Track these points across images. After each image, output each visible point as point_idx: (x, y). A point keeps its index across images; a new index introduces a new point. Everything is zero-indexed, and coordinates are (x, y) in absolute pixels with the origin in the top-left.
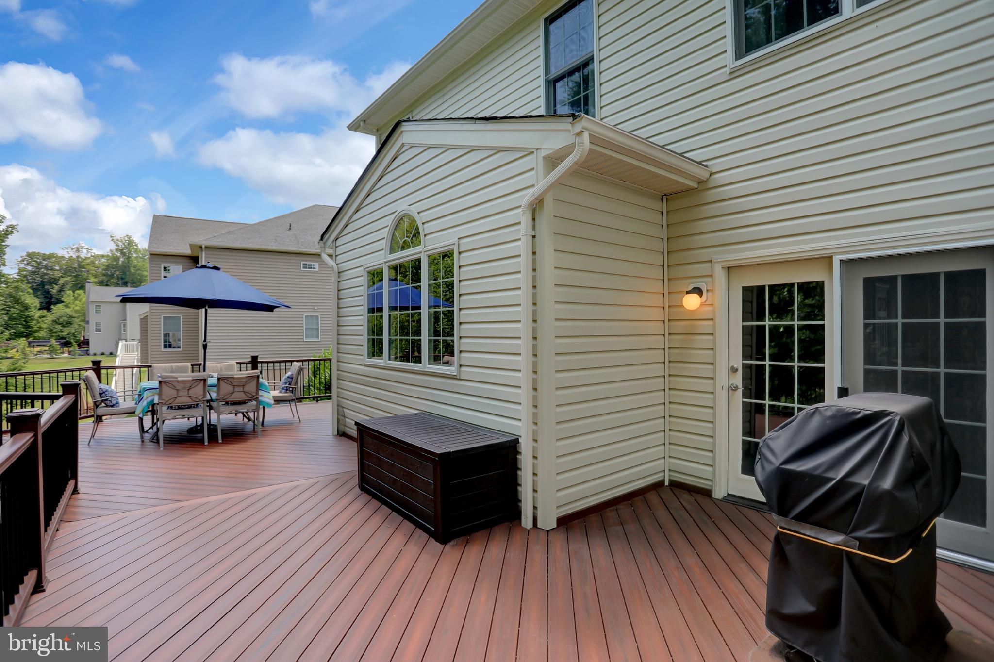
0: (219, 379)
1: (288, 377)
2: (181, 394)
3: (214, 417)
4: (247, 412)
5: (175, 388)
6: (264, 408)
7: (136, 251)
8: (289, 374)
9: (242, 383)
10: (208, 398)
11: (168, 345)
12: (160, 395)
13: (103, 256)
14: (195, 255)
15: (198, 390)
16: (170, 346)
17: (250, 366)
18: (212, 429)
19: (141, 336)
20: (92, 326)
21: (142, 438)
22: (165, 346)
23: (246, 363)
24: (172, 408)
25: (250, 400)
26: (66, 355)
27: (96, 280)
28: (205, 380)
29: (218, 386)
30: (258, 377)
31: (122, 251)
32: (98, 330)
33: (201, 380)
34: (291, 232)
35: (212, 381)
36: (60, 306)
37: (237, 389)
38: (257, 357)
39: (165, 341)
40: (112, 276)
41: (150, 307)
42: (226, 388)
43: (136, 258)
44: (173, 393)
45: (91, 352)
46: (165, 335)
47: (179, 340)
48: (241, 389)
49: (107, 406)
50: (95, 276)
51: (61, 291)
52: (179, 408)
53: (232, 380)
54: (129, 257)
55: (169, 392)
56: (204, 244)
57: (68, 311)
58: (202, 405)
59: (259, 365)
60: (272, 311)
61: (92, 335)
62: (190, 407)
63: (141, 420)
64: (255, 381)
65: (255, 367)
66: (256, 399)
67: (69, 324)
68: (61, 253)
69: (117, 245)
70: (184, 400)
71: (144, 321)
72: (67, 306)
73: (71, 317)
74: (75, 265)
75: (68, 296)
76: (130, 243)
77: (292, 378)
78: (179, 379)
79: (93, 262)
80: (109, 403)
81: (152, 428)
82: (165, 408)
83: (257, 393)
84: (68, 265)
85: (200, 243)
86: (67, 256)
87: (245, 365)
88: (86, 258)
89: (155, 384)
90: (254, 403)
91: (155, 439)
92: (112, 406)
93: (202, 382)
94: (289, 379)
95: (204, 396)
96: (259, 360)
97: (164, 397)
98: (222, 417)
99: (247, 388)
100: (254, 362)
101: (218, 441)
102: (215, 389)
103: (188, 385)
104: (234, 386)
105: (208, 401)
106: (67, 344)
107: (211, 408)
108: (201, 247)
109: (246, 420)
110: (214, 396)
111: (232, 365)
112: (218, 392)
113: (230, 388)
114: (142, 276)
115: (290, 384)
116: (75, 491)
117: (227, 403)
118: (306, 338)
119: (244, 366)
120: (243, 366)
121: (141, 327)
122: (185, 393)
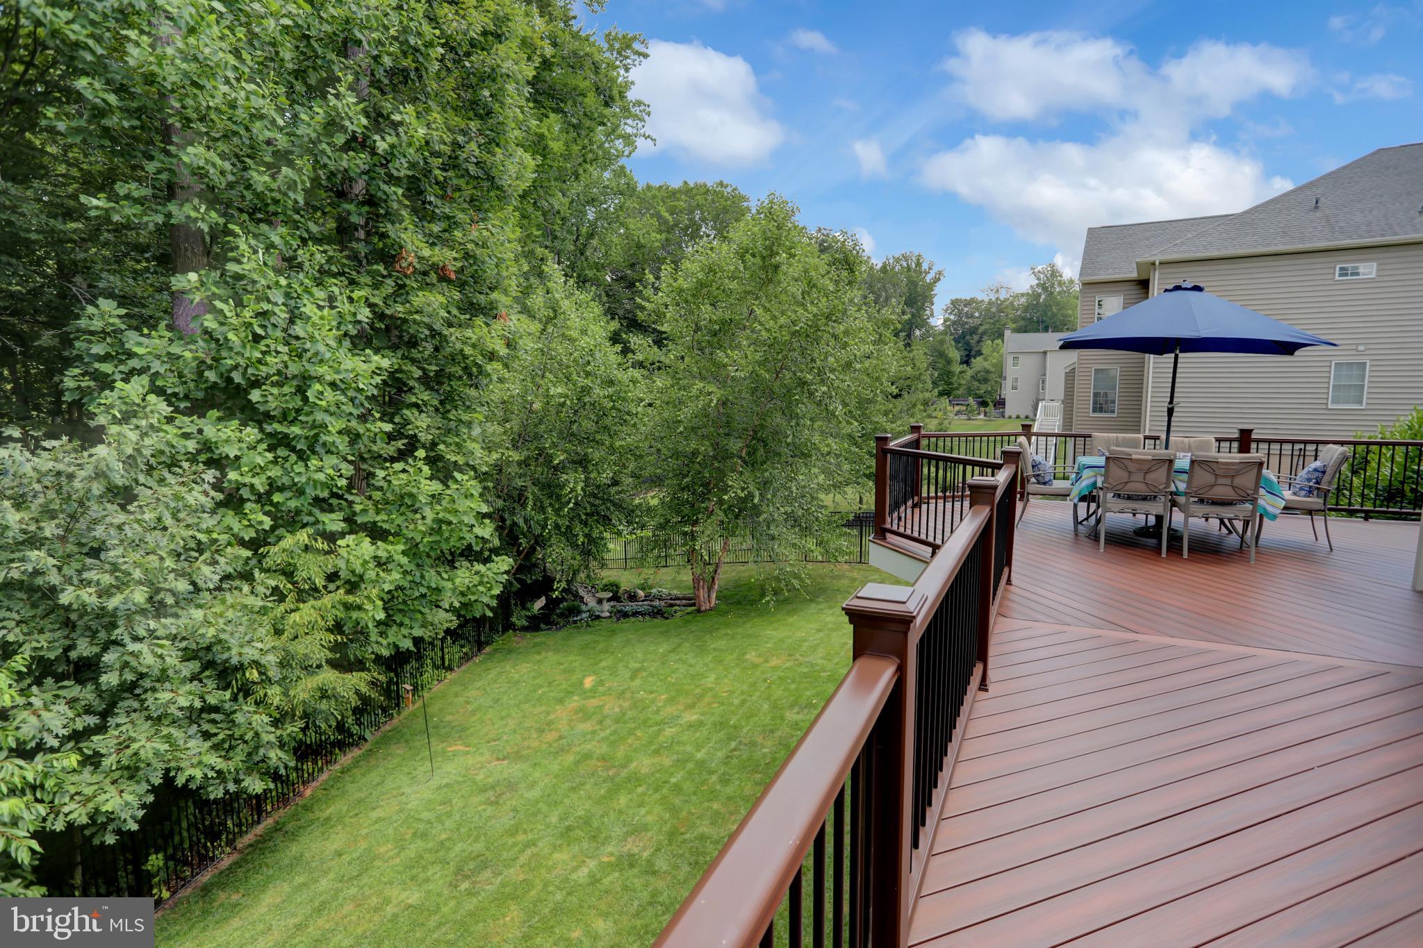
0: (1193, 462)
1: (1316, 470)
2: (1134, 478)
3: (1178, 518)
4: (1230, 520)
5: (1126, 469)
6: (1261, 517)
7: (1060, 284)
8: (1318, 464)
9: (1232, 472)
10: (1173, 488)
11: (1098, 408)
12: (1106, 476)
13: (1023, 295)
14: (1144, 277)
15: (1159, 475)
16: (1101, 410)
17: (1235, 445)
18: (1175, 537)
19: (1066, 395)
20: (1008, 384)
21: (1076, 530)
22: (1094, 411)
23: (1231, 440)
24: (1119, 496)
25: (1243, 502)
26: (982, 416)
27: (1014, 326)
28: (1171, 462)
29: (1190, 472)
30: (1261, 464)
31: (1045, 288)
32: (1014, 388)
33: (1164, 461)
34: (1318, 214)
35: (1183, 462)
36: (979, 359)
37: (1220, 481)
38: (1250, 431)
39: (1095, 403)
40: (1031, 320)
41: (1079, 356)
42: (1203, 477)
43: (1060, 293)
44: (1123, 475)
45: (1007, 415)
46: (1096, 395)
47: (1113, 402)
48: (1228, 481)
49: (1039, 483)
50: (1014, 321)
51: (979, 341)
52: (1129, 498)
53: (1214, 466)
54: (1052, 293)
55: (1118, 473)
56: (1157, 259)
57: (986, 364)
58: (1163, 498)
59: (1254, 445)
60: (1292, 354)
61: (1007, 393)
62: (1145, 499)
63: (1075, 506)
64: (1255, 471)
65: (1244, 448)
66: (1254, 501)
67: (986, 380)
68: (980, 296)
69: (1039, 279)
70: (1137, 487)
71: (1070, 376)
72: (986, 359)
73: (988, 372)
74: (994, 310)
75: (987, 347)
76: (1054, 273)
77: (1324, 472)
78: (1134, 457)
79: (1012, 303)
80: (1041, 479)
81: (1086, 519)
82: (1110, 495)
83: (1256, 491)
84: (988, 310)
85: (1151, 259)
86: (986, 300)
87: (1227, 444)
88: (1006, 300)
89: (1101, 461)
90: (1249, 506)
91: (1094, 536)
92: (1045, 484)
93: (1166, 465)
94: (1316, 474)
95: (1168, 485)
96: (1253, 436)
97: (1110, 480)
98: (1191, 519)
99: (1238, 481)
100: (1245, 440)
101: (1182, 555)
102: (1185, 477)
103: (1146, 467)
104: (1217, 476)
105: (1171, 493)
106: (984, 404)
107: (1174, 504)
108: (1153, 264)
109: (1224, 531)
110: (1182, 487)
111: (1207, 443)
112: (1189, 483)
113: (1210, 478)
114: (1065, 316)
115: (1317, 483)
116: (1009, 582)
117: (1201, 501)
118: (1333, 402)
119: (1225, 445)
120: (1223, 444)
121: (1066, 384)
122: (1139, 477)
